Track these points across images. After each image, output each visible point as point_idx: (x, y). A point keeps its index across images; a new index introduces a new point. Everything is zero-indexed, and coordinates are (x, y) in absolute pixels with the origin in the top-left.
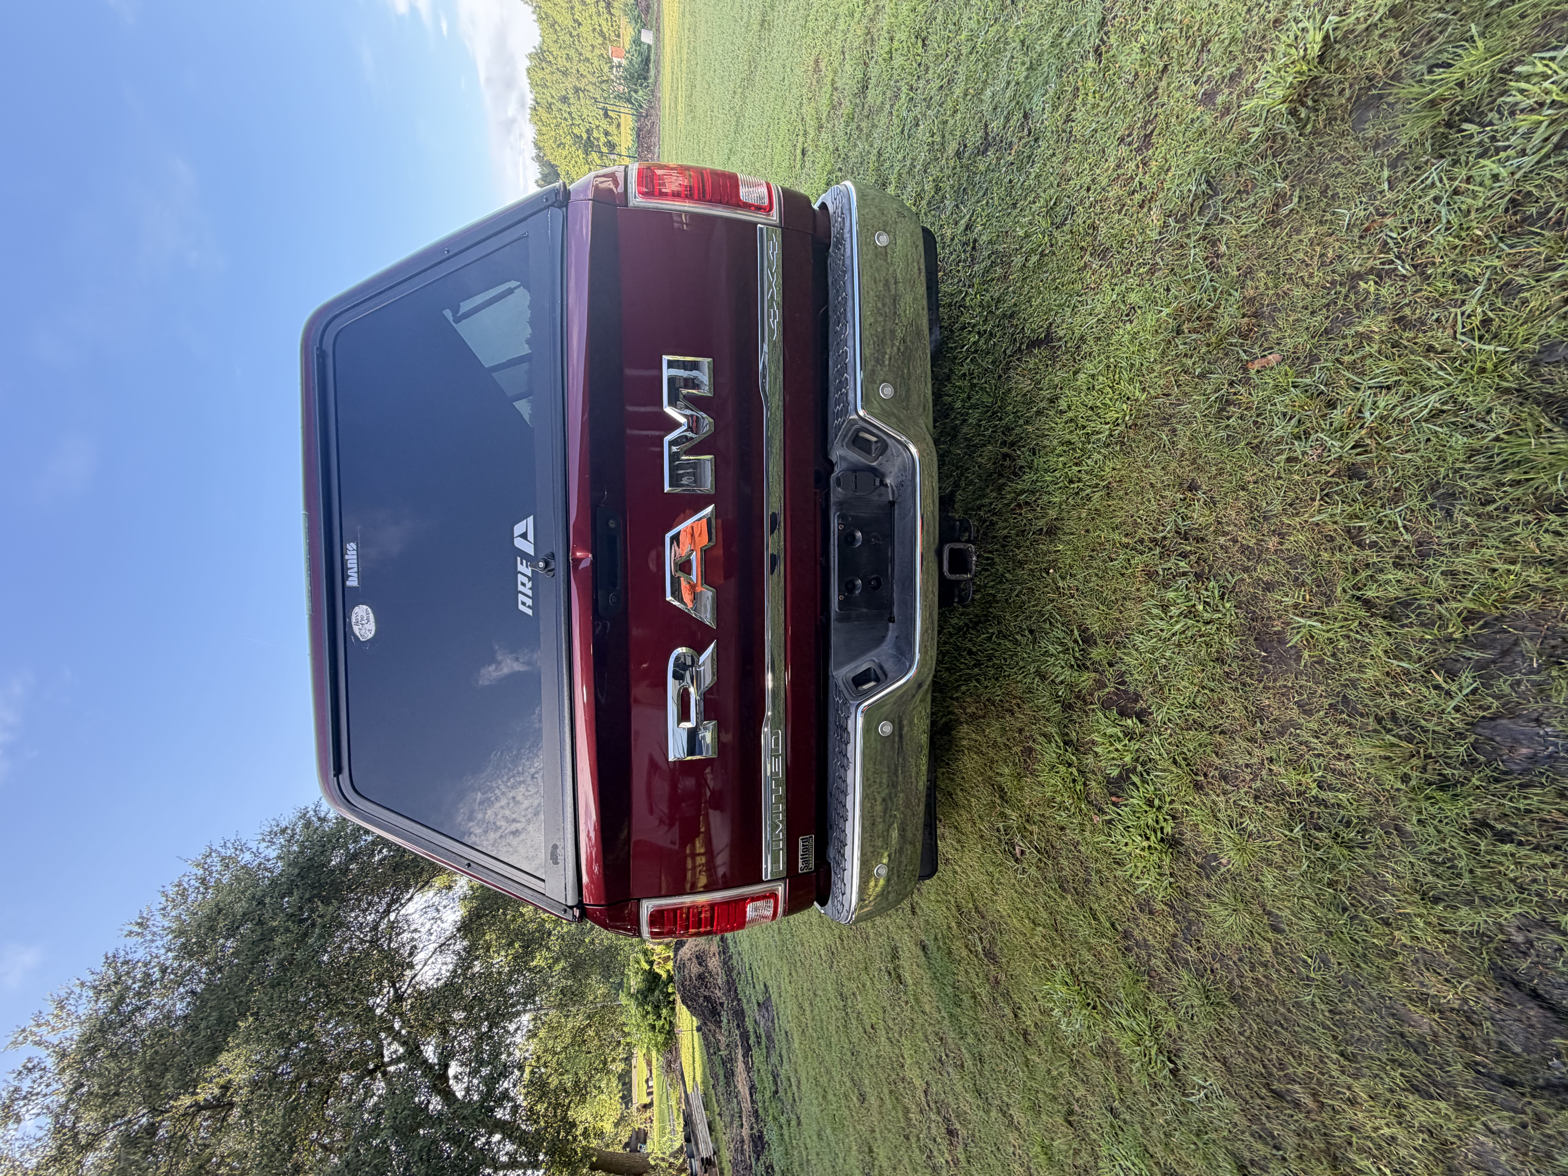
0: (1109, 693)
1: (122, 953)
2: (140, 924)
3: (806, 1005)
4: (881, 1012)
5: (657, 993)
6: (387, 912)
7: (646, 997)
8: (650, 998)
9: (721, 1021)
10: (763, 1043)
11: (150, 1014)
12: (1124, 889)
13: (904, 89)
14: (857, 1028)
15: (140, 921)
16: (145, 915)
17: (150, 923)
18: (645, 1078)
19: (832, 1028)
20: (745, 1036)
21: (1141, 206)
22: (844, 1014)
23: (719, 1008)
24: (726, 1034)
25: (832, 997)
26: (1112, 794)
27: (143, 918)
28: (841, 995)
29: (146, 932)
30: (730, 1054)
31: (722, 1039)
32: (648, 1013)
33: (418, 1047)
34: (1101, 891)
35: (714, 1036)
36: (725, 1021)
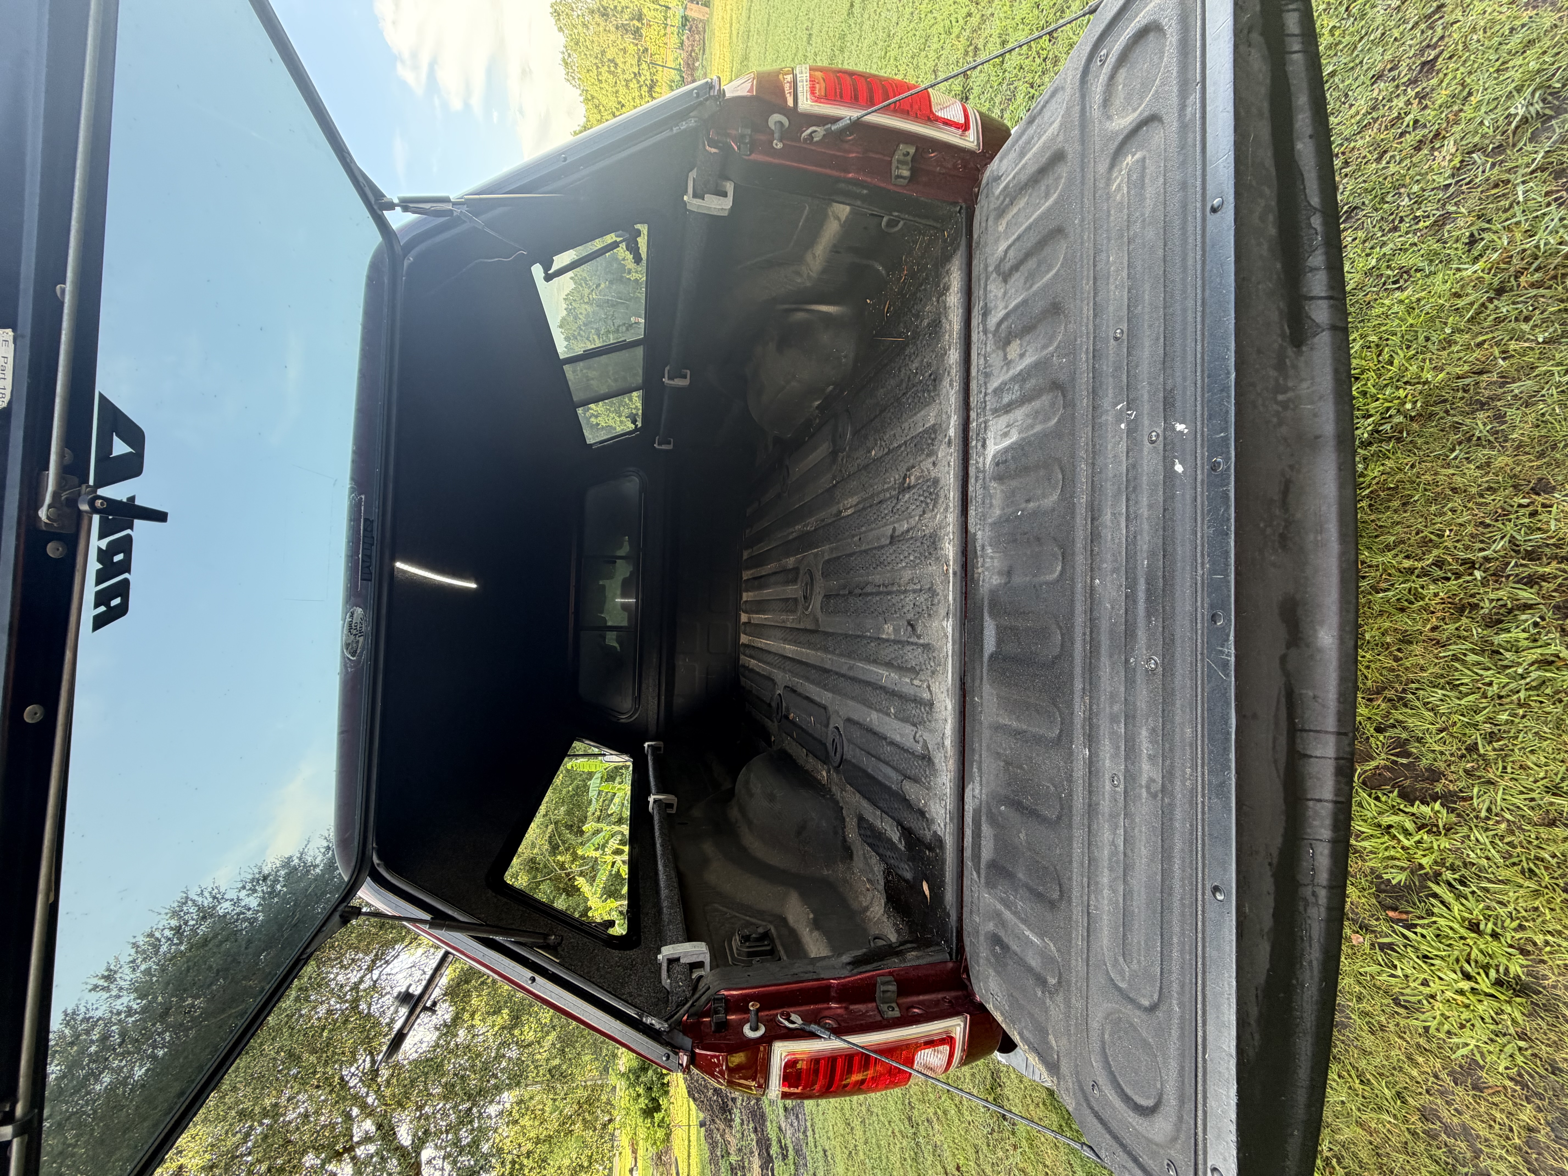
0: (1377, 767)
1: (83, 1010)
2: (107, 978)
3: (856, 1123)
4: (971, 1151)
5: (650, 1072)
6: (370, 969)
7: (638, 1077)
8: (643, 1079)
9: (732, 1120)
10: (790, 1157)
11: (106, 1078)
12: (1418, 1045)
13: (1023, 88)
14: (933, 1166)
15: (106, 974)
16: (112, 967)
17: (117, 976)
18: (628, 1167)
19: (895, 1159)
20: (764, 1144)
21: (1418, 149)
22: (913, 1143)
23: (730, 1103)
24: (739, 1135)
25: (896, 1119)
26: (1386, 908)
27: (110, 970)
28: (910, 1119)
29: (112, 986)
30: (742, 1160)
31: (733, 1141)
32: (639, 1095)
33: (393, 1129)
34: (1369, 1041)
35: (722, 1136)
36: (738, 1120)
